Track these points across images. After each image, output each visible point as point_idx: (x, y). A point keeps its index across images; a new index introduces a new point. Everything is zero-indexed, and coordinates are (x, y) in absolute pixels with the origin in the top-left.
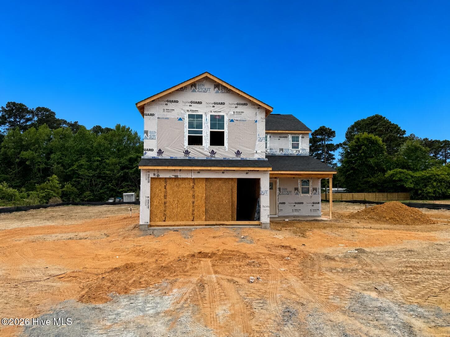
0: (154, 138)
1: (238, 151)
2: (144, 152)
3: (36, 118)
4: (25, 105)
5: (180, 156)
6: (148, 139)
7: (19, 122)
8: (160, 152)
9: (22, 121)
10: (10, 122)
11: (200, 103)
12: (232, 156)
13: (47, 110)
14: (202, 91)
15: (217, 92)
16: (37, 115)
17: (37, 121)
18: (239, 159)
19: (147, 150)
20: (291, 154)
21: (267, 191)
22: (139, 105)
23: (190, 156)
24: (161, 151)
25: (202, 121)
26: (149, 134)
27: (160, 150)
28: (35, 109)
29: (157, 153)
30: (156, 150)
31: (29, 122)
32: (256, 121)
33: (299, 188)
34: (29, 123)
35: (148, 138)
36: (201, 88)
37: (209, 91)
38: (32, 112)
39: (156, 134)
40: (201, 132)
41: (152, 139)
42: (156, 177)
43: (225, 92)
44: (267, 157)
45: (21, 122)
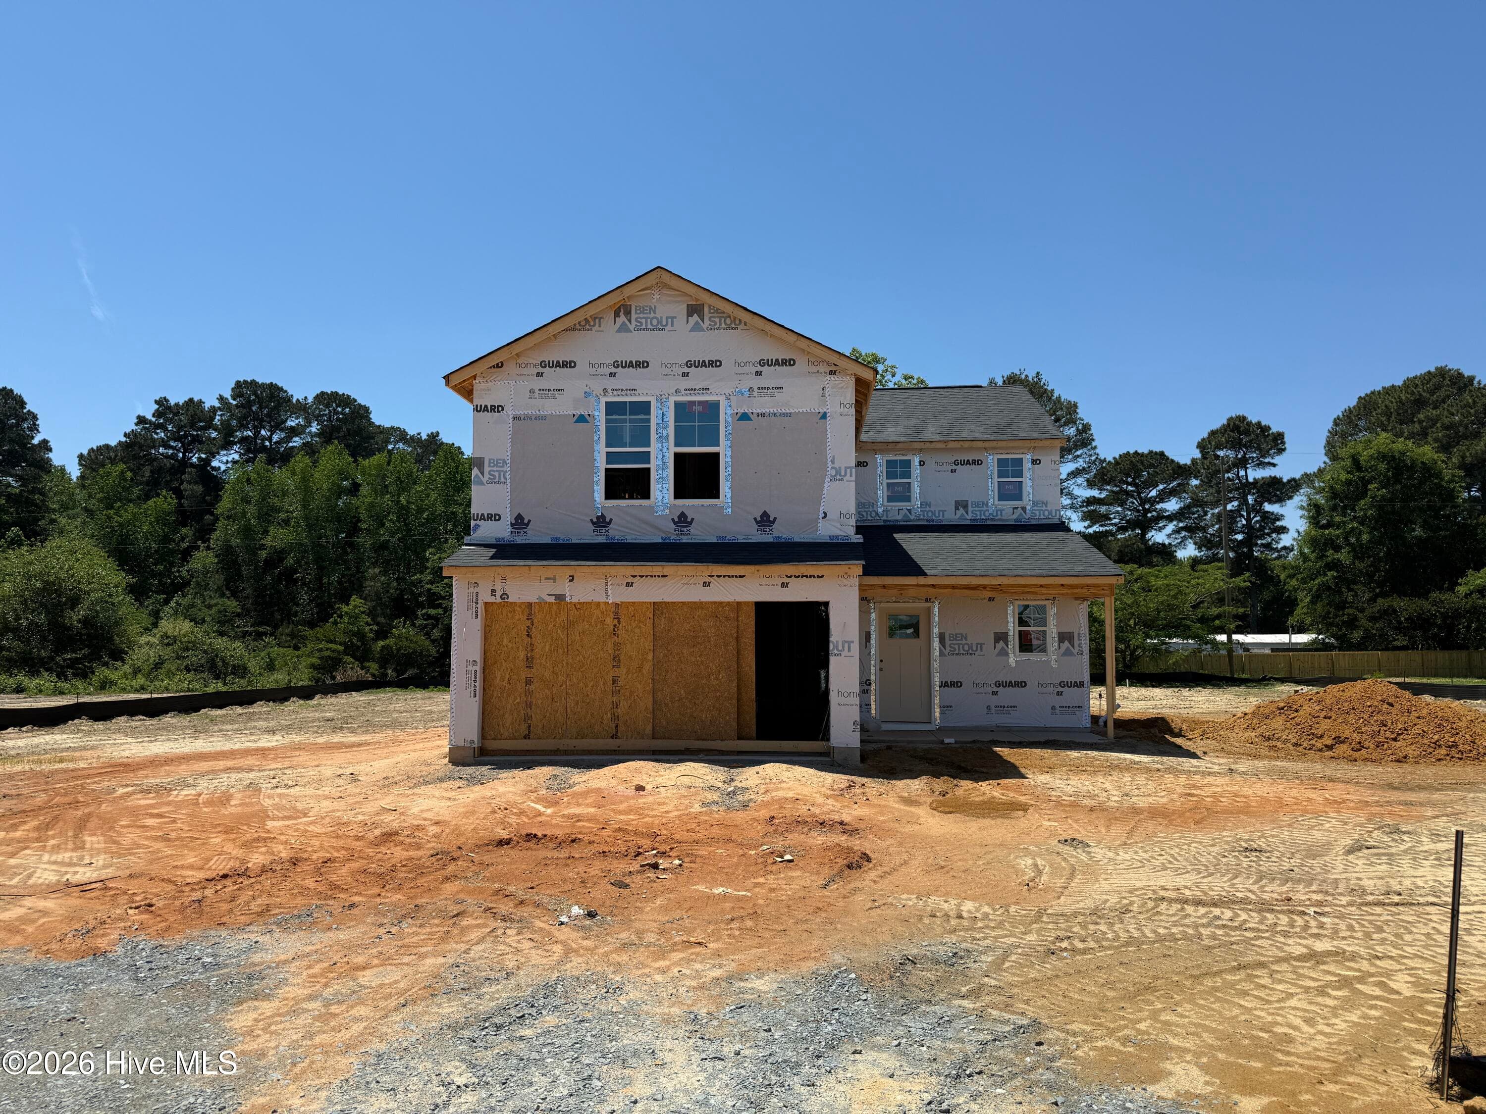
0: (503, 480)
1: (765, 514)
2: (473, 523)
3: (314, 428)
4: (285, 389)
5: (586, 535)
6: (482, 484)
7: (270, 439)
8: (519, 523)
9: (275, 438)
11: (642, 365)
12: (749, 533)
13: (345, 401)
14: (650, 327)
15: (696, 328)
16: (318, 418)
18: (768, 538)
19: (482, 517)
20: (994, 520)
21: (850, 643)
22: (455, 380)
23: (612, 533)
24: (522, 518)
25: (649, 421)
26: (487, 469)
27: (519, 517)
28: (310, 400)
29: (512, 525)
30: (508, 518)
31: (296, 439)
32: (824, 416)
33: (1011, 633)
34: (297, 442)
35: (485, 480)
36: (646, 318)
37: (672, 325)
38: (301, 408)
39: (507, 468)
40: (646, 457)
41: (498, 483)
42: (499, 600)
43: (723, 326)
45: (274, 440)
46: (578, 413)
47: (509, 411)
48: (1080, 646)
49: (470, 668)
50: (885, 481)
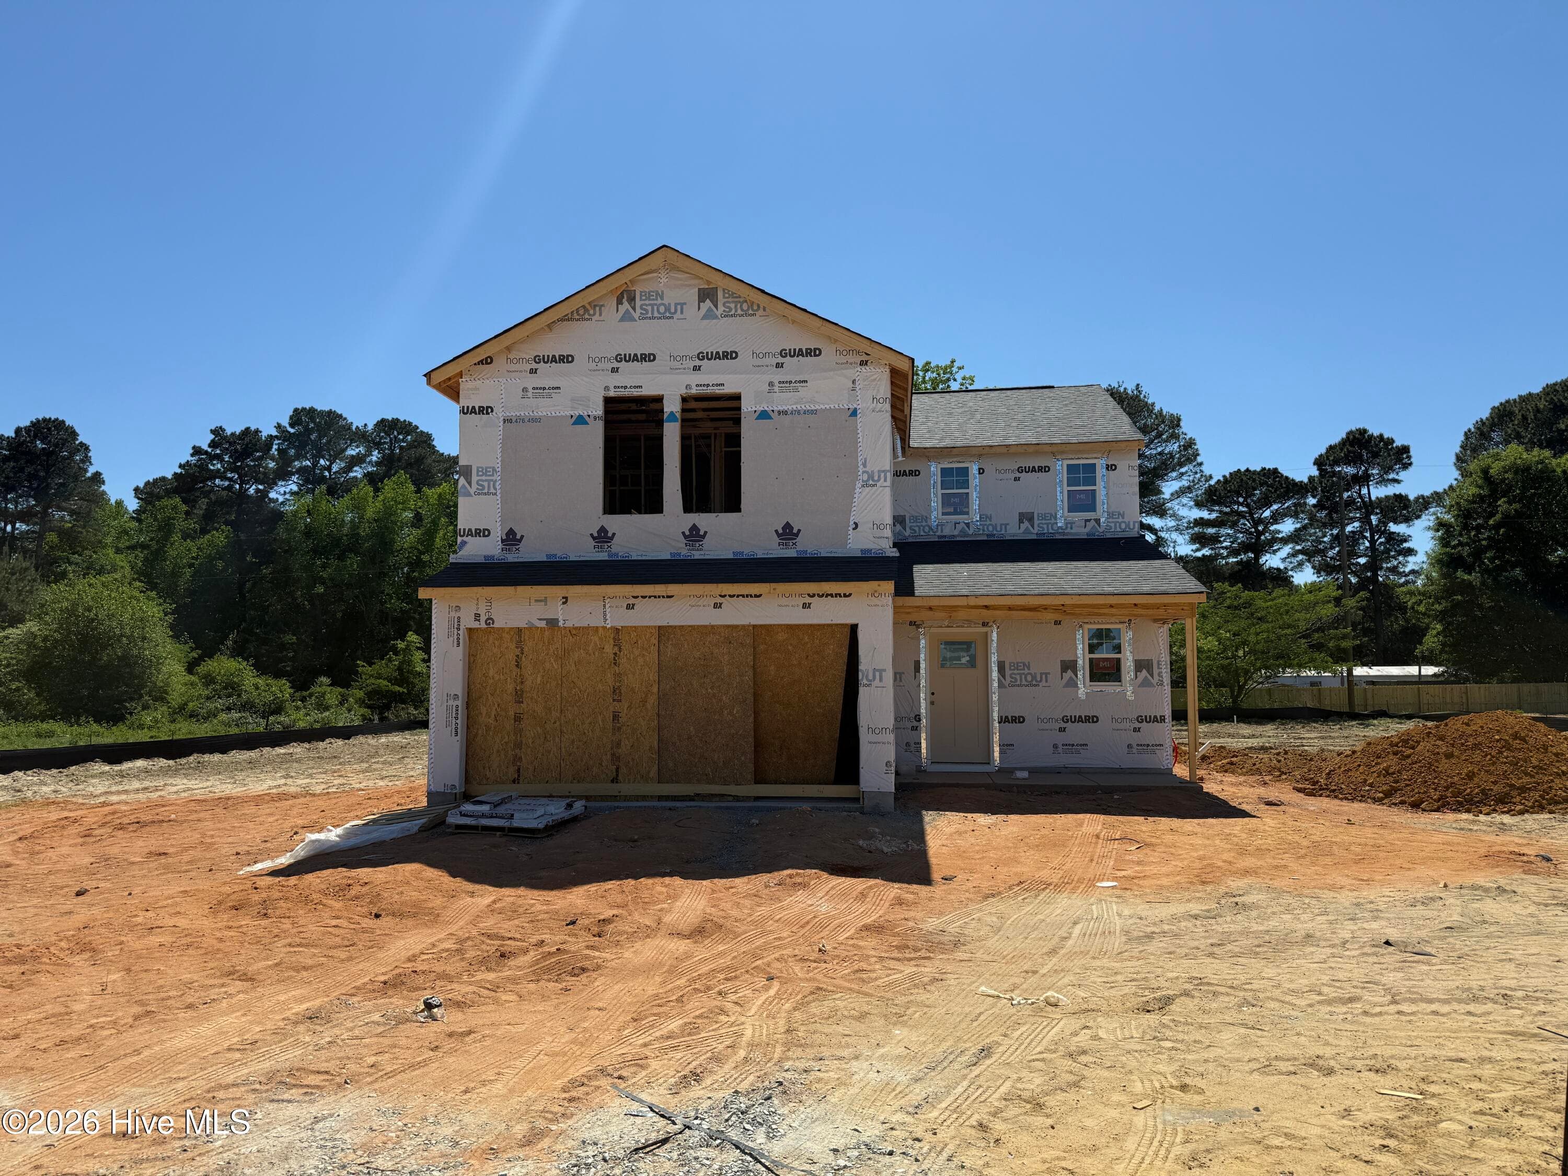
0: (492, 490)
1: (788, 526)
2: (459, 539)
3: (375, 456)
4: (344, 416)
5: (588, 552)
6: (470, 495)
7: (329, 469)
8: (511, 539)
9: (335, 468)
10: (301, 471)
11: (648, 358)
12: (772, 549)
13: (406, 428)
14: (656, 314)
15: (709, 316)
16: (378, 445)
17: (378, 464)
18: (791, 553)
19: (470, 533)
20: (1064, 534)
21: (881, 671)
22: (438, 378)
23: (614, 549)
24: (514, 534)
26: (475, 478)
27: (511, 532)
28: (370, 427)
29: (503, 541)
30: (498, 533)
31: (355, 469)
32: (854, 413)
33: (1080, 662)
34: (357, 472)
35: (472, 491)
36: (652, 305)
37: (682, 312)
38: (360, 436)
39: (497, 477)
41: (488, 494)
42: (483, 625)
43: (739, 312)
44: (895, 545)
45: (334, 470)
46: (576, 413)
47: (499, 413)
48: (1160, 674)
49: (451, 702)
50: (940, 492)
